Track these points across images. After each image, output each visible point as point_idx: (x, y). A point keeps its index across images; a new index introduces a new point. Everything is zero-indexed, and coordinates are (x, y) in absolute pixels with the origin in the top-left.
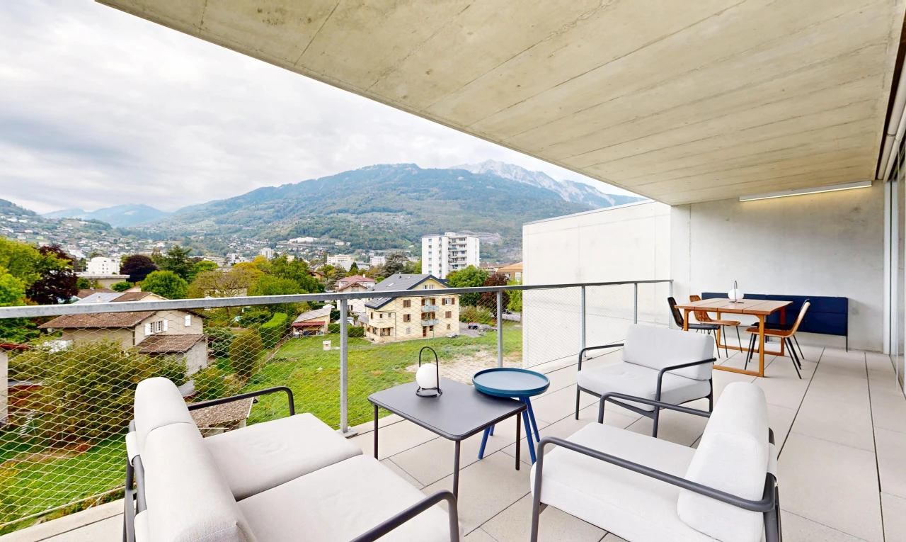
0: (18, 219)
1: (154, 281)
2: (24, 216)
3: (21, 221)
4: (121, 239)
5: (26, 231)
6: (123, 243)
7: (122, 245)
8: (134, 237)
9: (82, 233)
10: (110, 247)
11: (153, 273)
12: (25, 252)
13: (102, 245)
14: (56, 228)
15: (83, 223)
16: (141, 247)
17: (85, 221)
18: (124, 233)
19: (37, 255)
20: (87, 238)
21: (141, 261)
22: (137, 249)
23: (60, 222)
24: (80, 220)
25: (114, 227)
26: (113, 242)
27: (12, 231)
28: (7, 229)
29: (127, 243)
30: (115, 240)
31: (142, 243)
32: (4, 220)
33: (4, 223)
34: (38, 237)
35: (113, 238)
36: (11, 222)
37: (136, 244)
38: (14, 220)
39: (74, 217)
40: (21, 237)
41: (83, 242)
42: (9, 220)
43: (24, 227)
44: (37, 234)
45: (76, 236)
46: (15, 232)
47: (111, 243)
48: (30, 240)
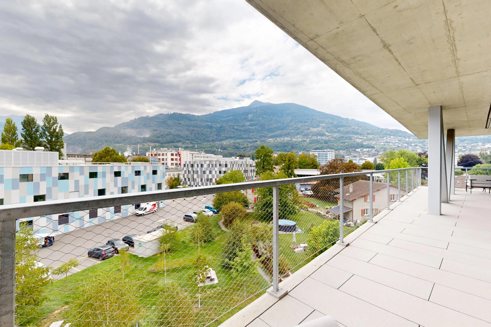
0: (409, 139)
1: (477, 170)
2: (411, 137)
3: (410, 140)
5: (412, 145)
7: (460, 148)
8: (469, 142)
11: (477, 165)
12: (413, 156)
14: (425, 142)
16: (473, 148)
19: (417, 157)
21: (471, 158)
22: (470, 150)
27: (407, 145)
28: (405, 145)
29: (464, 146)
31: (474, 146)
33: (404, 142)
34: (417, 148)
36: (406, 141)
37: (470, 147)
38: (407, 140)
40: (410, 148)
42: (406, 140)
43: (411, 142)
44: (417, 145)
46: (408, 146)
48: (414, 149)
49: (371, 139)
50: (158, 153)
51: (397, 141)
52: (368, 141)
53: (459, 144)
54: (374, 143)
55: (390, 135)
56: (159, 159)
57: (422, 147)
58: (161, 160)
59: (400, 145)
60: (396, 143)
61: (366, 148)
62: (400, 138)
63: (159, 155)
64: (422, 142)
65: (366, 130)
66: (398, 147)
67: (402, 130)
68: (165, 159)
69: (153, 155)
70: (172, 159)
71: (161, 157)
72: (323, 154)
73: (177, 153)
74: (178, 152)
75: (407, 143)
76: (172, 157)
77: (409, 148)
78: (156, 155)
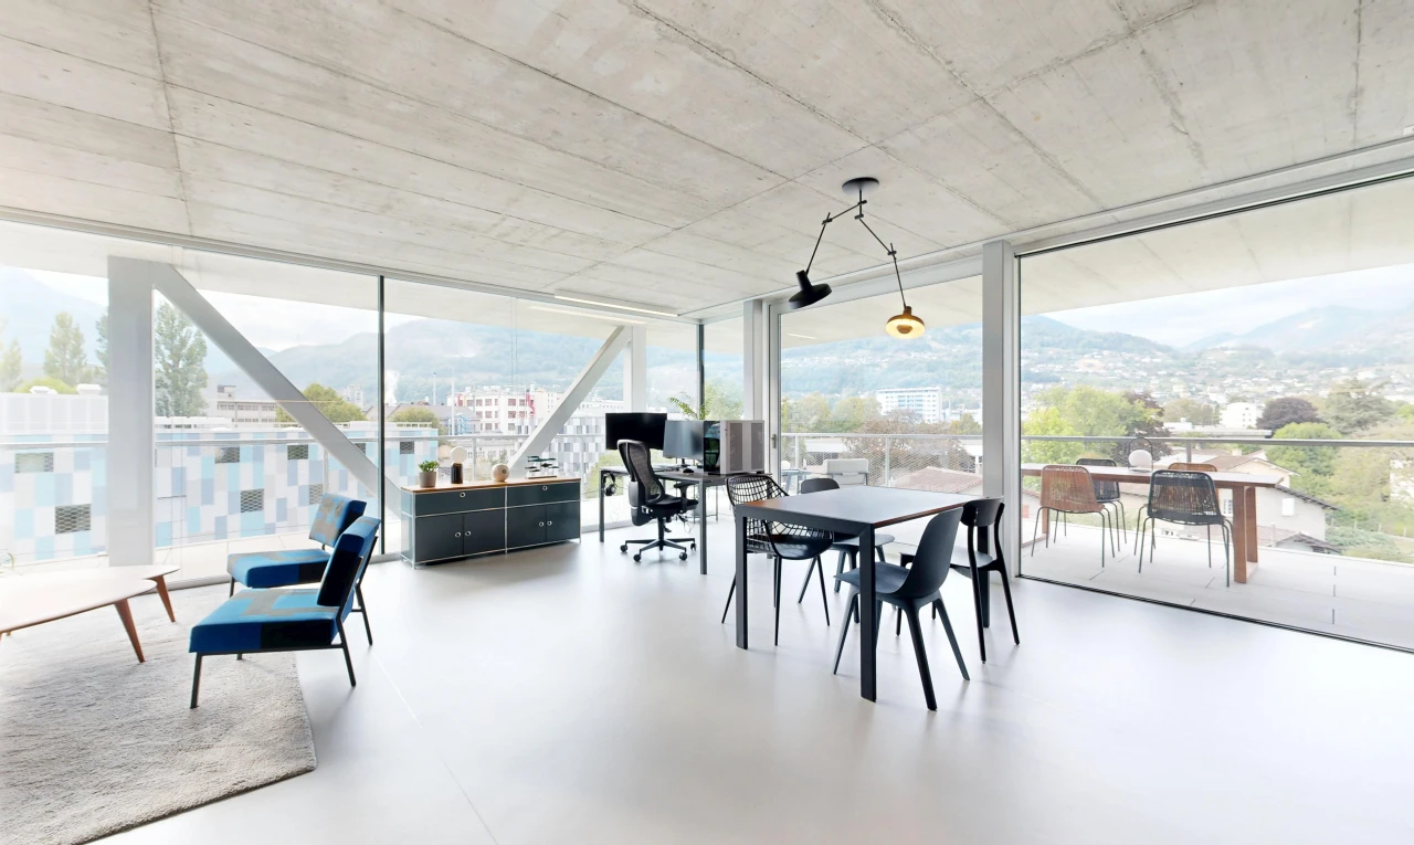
0: (1152, 358)
2: (1158, 353)
3: (1154, 360)
4: (1289, 372)
5: (1159, 373)
6: (1291, 378)
8: (1313, 365)
9: (1228, 369)
10: (1269, 385)
12: (1110, 402)
13: (1256, 383)
14: (1195, 365)
15: (1228, 352)
17: (1233, 349)
18: (1295, 361)
19: (1125, 404)
20: (1235, 374)
21: (1291, 407)
23: (1200, 355)
24: (1226, 349)
25: (1278, 353)
26: (1274, 377)
28: (1140, 373)
29: (1298, 377)
30: (1279, 374)
31: (1329, 376)
32: (1137, 362)
34: (1173, 380)
35: (1275, 371)
36: (1145, 363)
38: (1147, 360)
39: (1218, 347)
40: (1155, 382)
41: (1229, 381)
42: (1143, 360)
43: (1158, 367)
44: (1172, 375)
45: (1219, 373)
46: (1148, 375)
47: (1271, 379)
48: (1164, 385)
49: (1051, 359)
50: (477, 398)
51: (1120, 364)
52: (1043, 363)
53: (1286, 371)
54: (1058, 368)
55: (1101, 348)
56: (479, 414)
57: (1185, 380)
58: (484, 415)
59: (1126, 375)
60: (1116, 368)
61: (1037, 382)
62: (1127, 356)
63: (479, 402)
64: (1186, 367)
65: (1040, 334)
66: (1123, 378)
67: (1133, 334)
68: (493, 415)
69: (465, 404)
70: (512, 415)
71: (483, 409)
72: (911, 398)
73: (524, 398)
74: (528, 397)
75: (1146, 369)
76: (512, 408)
77: (1152, 382)
78: (470, 403)
